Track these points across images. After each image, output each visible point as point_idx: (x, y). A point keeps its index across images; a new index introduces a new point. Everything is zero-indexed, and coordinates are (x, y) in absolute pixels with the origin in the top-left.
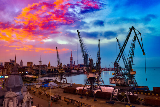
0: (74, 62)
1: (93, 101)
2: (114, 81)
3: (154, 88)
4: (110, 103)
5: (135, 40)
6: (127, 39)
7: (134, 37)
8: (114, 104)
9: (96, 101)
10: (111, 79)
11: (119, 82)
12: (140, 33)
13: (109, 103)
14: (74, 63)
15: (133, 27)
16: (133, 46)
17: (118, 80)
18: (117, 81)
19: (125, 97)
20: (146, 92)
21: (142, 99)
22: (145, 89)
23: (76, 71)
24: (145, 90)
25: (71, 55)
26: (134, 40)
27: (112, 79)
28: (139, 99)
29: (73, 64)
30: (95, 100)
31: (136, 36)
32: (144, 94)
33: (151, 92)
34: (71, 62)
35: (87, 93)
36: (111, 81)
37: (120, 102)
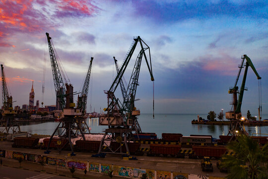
0: (38, 101)
1: (69, 156)
2: (106, 122)
3: (163, 135)
4: (98, 157)
5: (140, 58)
6: (130, 54)
7: (141, 52)
8: (104, 157)
9: (75, 155)
10: (101, 118)
11: (114, 123)
12: (149, 48)
13: (96, 157)
14: (38, 104)
15: (139, 37)
16: (138, 67)
17: (112, 119)
18: (110, 121)
19: (122, 145)
20: (152, 140)
21: (147, 149)
22: (152, 136)
23: (40, 117)
24: (151, 138)
25: (32, 89)
26: (139, 56)
27: (103, 118)
28: (143, 149)
29: (35, 105)
30: (72, 155)
31: (142, 52)
32: (149, 143)
33: (160, 141)
34: (31, 101)
35: (59, 143)
36: (101, 121)
37: (114, 153)
